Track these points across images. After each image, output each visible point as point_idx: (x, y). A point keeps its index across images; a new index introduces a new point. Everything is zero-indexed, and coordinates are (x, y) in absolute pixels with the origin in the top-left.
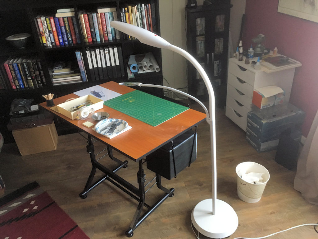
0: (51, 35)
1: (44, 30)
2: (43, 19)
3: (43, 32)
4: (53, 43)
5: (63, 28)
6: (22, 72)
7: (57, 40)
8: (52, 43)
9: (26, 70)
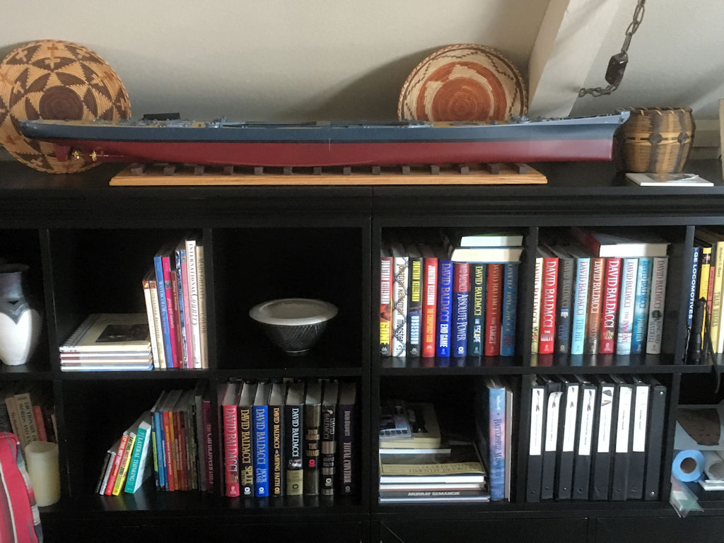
0: (416, 320)
1: (396, 299)
2: (401, 261)
3: (387, 306)
4: (414, 346)
5: (463, 299)
6: (276, 439)
7: (430, 339)
8: (409, 346)
9: (295, 432)
